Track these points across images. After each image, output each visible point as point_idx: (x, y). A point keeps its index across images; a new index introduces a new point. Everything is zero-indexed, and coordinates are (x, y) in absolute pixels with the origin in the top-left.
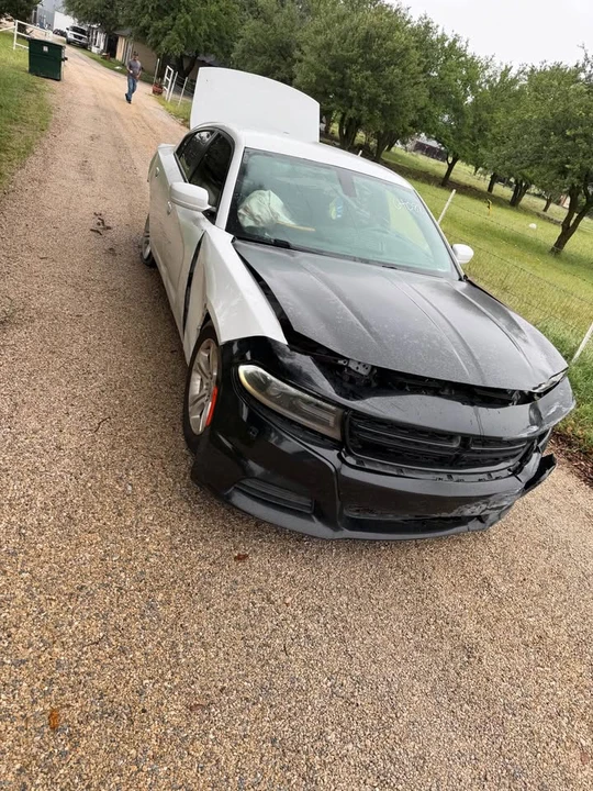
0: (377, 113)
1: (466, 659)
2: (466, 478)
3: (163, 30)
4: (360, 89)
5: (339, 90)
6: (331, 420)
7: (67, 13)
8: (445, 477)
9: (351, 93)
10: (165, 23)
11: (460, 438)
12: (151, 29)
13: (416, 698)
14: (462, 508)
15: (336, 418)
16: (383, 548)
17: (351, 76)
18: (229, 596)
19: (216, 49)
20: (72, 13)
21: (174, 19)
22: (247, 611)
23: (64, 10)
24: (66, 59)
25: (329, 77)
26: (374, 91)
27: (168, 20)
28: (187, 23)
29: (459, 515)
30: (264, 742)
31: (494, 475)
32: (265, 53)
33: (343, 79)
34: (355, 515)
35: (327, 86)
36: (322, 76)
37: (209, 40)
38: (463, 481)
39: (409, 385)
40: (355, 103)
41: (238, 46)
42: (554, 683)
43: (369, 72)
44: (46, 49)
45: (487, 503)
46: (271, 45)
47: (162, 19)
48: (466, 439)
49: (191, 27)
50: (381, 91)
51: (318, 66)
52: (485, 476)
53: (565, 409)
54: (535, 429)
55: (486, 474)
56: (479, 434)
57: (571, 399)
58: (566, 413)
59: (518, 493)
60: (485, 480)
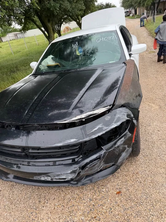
2: (37, 164)
8: (26, 163)
52: (52, 164)
53: (105, 128)
54: (73, 141)
55: (53, 162)
56: (25, 146)
57: (114, 121)
58: (106, 130)
59: (71, 173)
60: (49, 165)
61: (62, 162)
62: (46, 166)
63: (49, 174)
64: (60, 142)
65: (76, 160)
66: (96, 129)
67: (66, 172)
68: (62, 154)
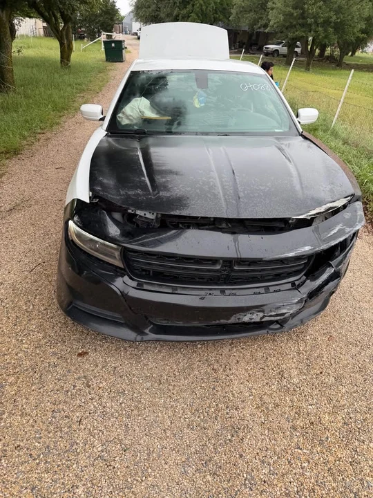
0: (331, 30)
1: (229, 437)
2: (238, 292)
3: (187, 15)
4: (315, 17)
5: (301, 21)
6: (117, 254)
7: (136, 21)
8: (218, 292)
9: (309, 21)
10: (188, 9)
11: (221, 261)
12: (180, 16)
13: (167, 467)
14: (238, 316)
15: (119, 253)
16: (199, 346)
17: (308, 9)
18: (59, 380)
19: (221, 17)
20: (139, 20)
21: (193, 5)
22: (67, 391)
23: (134, 19)
24: (126, 48)
25: (293, 14)
26: (327, 15)
27: (189, 7)
28: (201, 5)
29: (237, 321)
30: (26, 488)
31: (272, 289)
32: (251, 10)
33: (303, 13)
34: (164, 323)
35: (291, 21)
36: (286, 15)
37: (216, 13)
38: (235, 295)
39: (181, 223)
40: (313, 27)
41: (234, 11)
42: (306, 465)
43: (322, 3)
44: (113, 45)
45: (263, 311)
46: (254, 4)
47: (186, 8)
48: (228, 262)
49: (204, 8)
50: (332, 13)
51: (283, 9)
52: (262, 290)
53: (348, 230)
54: (307, 249)
55: (263, 289)
56: (236, 256)
57: (358, 220)
58: (349, 232)
59: (298, 302)
60: (259, 293)
61: (277, 288)
62: (255, 294)
63: (264, 308)
64: (291, 251)
65: (297, 283)
66: (335, 231)
67: (290, 302)
68: (276, 275)
